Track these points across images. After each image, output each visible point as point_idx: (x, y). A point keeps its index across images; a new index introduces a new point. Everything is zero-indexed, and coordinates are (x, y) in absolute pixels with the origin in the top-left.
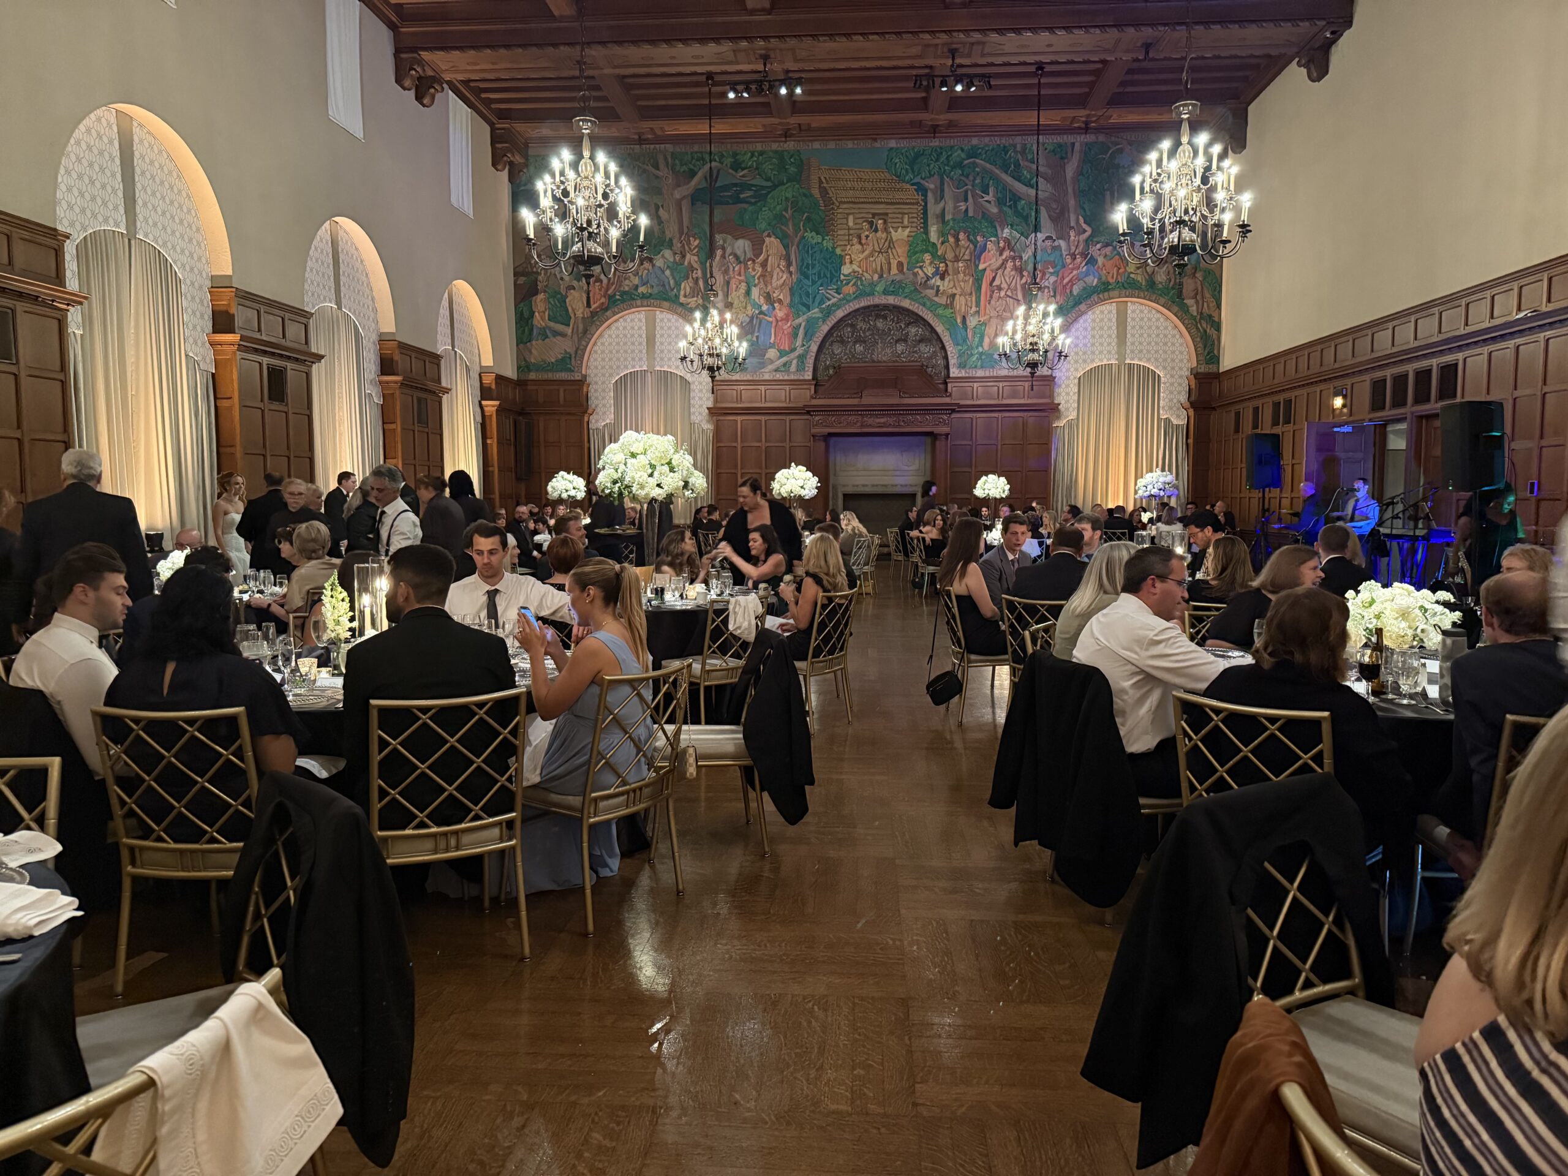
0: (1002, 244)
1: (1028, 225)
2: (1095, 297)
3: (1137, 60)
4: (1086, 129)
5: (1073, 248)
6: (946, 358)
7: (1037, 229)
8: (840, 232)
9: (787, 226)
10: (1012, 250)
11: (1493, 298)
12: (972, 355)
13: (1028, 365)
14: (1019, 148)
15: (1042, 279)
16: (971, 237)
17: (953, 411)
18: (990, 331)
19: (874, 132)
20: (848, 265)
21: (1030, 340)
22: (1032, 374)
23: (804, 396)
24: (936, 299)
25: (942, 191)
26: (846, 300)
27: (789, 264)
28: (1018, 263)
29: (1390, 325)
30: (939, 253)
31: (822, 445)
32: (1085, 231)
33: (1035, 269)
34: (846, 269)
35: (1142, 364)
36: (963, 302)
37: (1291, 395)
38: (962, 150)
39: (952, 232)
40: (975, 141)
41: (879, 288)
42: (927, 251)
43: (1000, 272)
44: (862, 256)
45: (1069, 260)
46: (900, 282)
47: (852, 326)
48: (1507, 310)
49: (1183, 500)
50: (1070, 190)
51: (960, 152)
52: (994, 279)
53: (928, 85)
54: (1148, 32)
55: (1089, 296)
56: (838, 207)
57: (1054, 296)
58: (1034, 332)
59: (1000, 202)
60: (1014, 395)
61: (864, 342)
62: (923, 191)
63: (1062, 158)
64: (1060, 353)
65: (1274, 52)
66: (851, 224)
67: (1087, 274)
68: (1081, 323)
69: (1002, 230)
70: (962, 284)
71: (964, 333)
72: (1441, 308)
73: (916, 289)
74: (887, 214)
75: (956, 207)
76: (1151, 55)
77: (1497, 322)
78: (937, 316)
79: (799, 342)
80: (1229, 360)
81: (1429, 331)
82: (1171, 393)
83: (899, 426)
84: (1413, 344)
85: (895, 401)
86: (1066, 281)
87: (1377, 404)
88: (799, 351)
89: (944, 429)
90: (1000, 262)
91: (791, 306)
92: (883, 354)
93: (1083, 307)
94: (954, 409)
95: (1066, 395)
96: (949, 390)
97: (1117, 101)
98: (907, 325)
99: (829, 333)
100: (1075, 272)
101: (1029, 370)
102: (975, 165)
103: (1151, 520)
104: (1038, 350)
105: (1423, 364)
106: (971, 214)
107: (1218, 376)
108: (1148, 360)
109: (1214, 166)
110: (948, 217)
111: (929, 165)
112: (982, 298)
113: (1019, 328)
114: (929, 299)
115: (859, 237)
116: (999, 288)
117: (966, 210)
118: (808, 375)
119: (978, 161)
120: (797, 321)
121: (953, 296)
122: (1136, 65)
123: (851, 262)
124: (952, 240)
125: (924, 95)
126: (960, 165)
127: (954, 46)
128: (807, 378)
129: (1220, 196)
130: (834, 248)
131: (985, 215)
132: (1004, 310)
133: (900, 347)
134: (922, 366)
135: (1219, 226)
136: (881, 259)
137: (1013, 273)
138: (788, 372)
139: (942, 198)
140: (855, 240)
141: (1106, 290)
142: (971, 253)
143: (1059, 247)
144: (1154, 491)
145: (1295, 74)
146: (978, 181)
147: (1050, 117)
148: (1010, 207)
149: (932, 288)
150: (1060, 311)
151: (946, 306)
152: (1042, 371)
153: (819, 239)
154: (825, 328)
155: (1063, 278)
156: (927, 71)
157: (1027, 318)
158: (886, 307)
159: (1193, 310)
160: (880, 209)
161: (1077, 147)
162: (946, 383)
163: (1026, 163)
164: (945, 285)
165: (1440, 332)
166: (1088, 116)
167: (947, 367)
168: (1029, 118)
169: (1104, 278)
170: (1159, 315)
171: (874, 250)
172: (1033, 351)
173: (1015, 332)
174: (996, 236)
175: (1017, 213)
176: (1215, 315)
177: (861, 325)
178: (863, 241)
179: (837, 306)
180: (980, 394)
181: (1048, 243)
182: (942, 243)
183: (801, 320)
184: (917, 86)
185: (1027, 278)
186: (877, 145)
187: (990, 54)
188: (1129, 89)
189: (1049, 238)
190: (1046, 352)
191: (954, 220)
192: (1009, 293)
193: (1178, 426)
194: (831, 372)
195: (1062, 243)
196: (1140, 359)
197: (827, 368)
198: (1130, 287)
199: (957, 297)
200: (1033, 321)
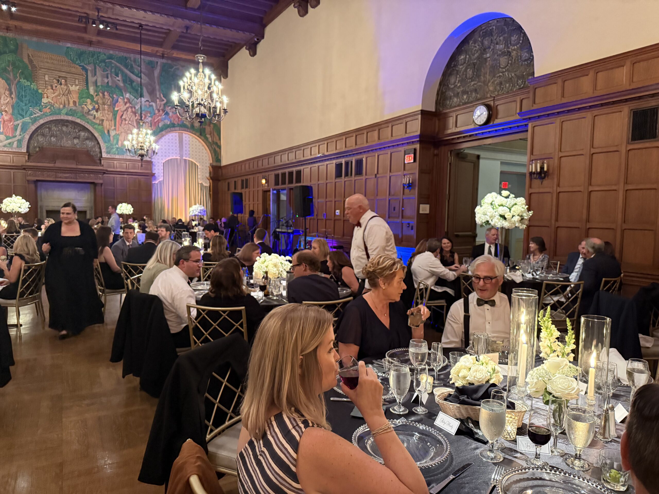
0: (126, 100)
1: (138, 93)
2: (169, 129)
3: (183, 32)
4: (163, 57)
5: (158, 107)
6: (100, 148)
7: (141, 96)
8: (40, 82)
9: (9, 74)
10: (130, 103)
11: (311, 148)
12: (113, 148)
13: (140, 155)
14: (132, 59)
15: (145, 118)
16: (111, 95)
17: (104, 173)
18: (121, 138)
19: (59, 38)
20: (46, 98)
21: (140, 145)
22: (142, 160)
23: (22, 160)
24: (94, 121)
25: (95, 72)
26: (45, 115)
27: (11, 93)
28: (133, 110)
29: (280, 154)
30: (95, 100)
31: (32, 186)
32: (163, 100)
33: (141, 113)
34: (45, 100)
35: (190, 159)
36: (108, 123)
37: (248, 177)
38: (105, 55)
39: (101, 91)
40: (111, 52)
41: (64, 111)
42: (88, 98)
43: (125, 112)
44: (53, 95)
45: (157, 112)
46: (75, 110)
47: (50, 129)
48: (316, 153)
49: (209, 217)
50: (156, 82)
51: (104, 55)
52: (122, 115)
53: (86, 21)
54: (187, 22)
55: (166, 128)
56: (39, 70)
57: (151, 126)
58: (142, 141)
59: (124, 81)
60: (134, 168)
61: (56, 137)
62: (86, 71)
63: (152, 67)
64: (154, 151)
65: (237, 42)
66: (47, 79)
67: (165, 119)
68: (163, 140)
69: (126, 94)
70: (107, 116)
71: (109, 138)
72: (296, 150)
73: (83, 115)
74: (66, 77)
75: (102, 80)
76: (189, 31)
77: (313, 157)
78: (95, 128)
79: (18, 132)
80: (225, 162)
81: (292, 157)
82: (203, 172)
83: (76, 179)
84: (287, 162)
85: (74, 166)
86: (156, 121)
87: (277, 183)
88: (18, 137)
89: (101, 181)
90: (125, 108)
91: (13, 114)
92: (67, 143)
93: (164, 132)
94: (104, 172)
95: (158, 170)
96: (102, 163)
97: (175, 47)
98: (79, 131)
99: (36, 130)
100: (160, 117)
101: (140, 157)
102: (111, 63)
103: (196, 225)
104: (144, 149)
105: (291, 170)
106: (110, 84)
107: (220, 167)
108: (193, 158)
109: (213, 83)
110: (99, 84)
111: (88, 59)
112: (117, 123)
113: (135, 139)
114: (90, 120)
115: (52, 86)
116: (125, 120)
117: (108, 82)
118: (24, 150)
119: (113, 61)
120: (16, 123)
121: (103, 120)
122: (183, 34)
123: (47, 97)
124: (101, 95)
125: (84, 25)
126: (103, 61)
127: (99, 7)
128: (23, 151)
129: (215, 96)
130: (37, 90)
131: (117, 86)
132: (128, 130)
133: (76, 141)
134: (88, 151)
135: (215, 108)
136: (64, 98)
137: (131, 114)
138: (12, 147)
139: (95, 74)
140: (49, 87)
141: (174, 127)
142: (111, 102)
143: (152, 106)
144: (197, 213)
145: (244, 52)
146: (113, 70)
147: (145, 48)
148: (129, 84)
149: (92, 115)
150: (154, 134)
151: (99, 125)
152: (145, 158)
153: (29, 83)
154: (34, 128)
155: (154, 119)
156: (85, 15)
157: (138, 134)
158: (67, 121)
159: (210, 140)
160: (63, 74)
161: (159, 63)
162: (100, 160)
163: (136, 67)
164: (98, 115)
165: (296, 158)
166: (163, 51)
167: (101, 152)
168: (137, 47)
169: (172, 122)
170: (196, 140)
171: (60, 93)
172: (141, 149)
173: (133, 140)
174: (123, 96)
175: (133, 88)
176: (218, 142)
177: (54, 128)
178: (54, 88)
179: (40, 117)
180: (117, 166)
181: (147, 103)
182: (96, 95)
183: (19, 122)
184: (80, 21)
185: (138, 117)
186: (60, 44)
187: (116, 15)
188: (180, 44)
189: (147, 101)
190: (148, 150)
191: (102, 86)
192: (130, 122)
193: (206, 186)
194: (37, 149)
195: (154, 104)
196: (189, 158)
197: (35, 147)
198: (183, 126)
199: (105, 121)
200: (140, 136)
